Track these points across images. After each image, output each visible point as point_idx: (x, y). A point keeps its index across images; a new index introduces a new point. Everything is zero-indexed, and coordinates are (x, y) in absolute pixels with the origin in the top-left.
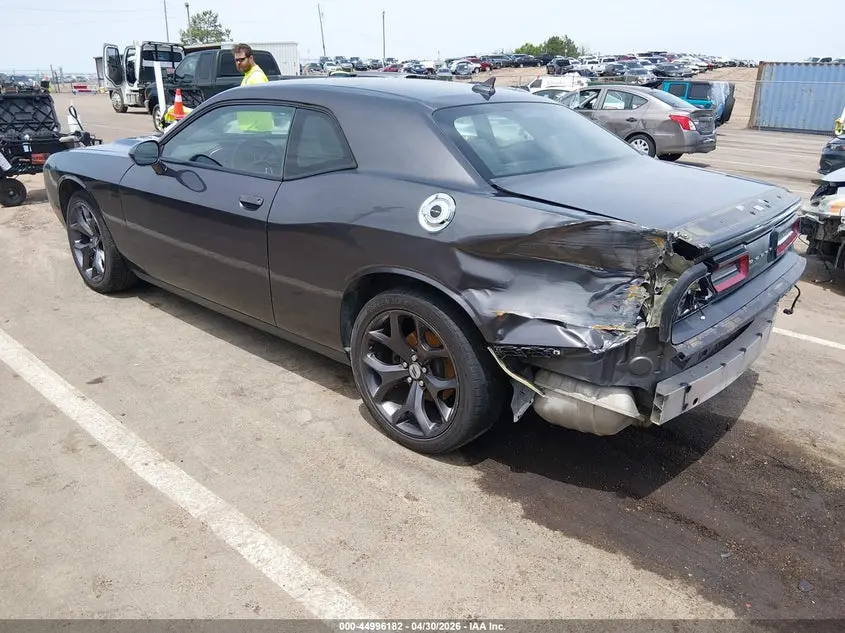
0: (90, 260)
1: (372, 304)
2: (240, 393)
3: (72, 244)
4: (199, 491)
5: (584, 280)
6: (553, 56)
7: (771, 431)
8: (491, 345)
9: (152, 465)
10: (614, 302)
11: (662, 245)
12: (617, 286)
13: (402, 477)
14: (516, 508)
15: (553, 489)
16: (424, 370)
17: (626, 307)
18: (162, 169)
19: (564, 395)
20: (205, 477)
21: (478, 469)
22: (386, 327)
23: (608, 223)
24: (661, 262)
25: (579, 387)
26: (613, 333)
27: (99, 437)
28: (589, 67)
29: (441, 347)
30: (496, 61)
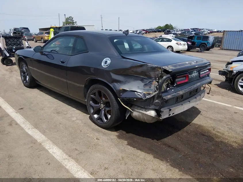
0: (25, 79)
1: (91, 88)
2: (58, 113)
3: (21, 74)
4: (41, 136)
5: (142, 80)
6: (166, 29)
7: (202, 126)
8: (119, 98)
9: (31, 129)
10: (150, 86)
11: (160, 71)
12: (150, 82)
13: (97, 134)
14: (126, 142)
15: (137, 138)
16: (104, 106)
17: (152, 87)
18: (42, 53)
19: (138, 111)
20: (43, 132)
21: (118, 133)
22: (94, 94)
23: (147, 65)
24: (160, 75)
25: (142, 109)
26: (149, 94)
27: (18, 122)
28: (176, 32)
29: (108, 99)
30: (150, 31)
